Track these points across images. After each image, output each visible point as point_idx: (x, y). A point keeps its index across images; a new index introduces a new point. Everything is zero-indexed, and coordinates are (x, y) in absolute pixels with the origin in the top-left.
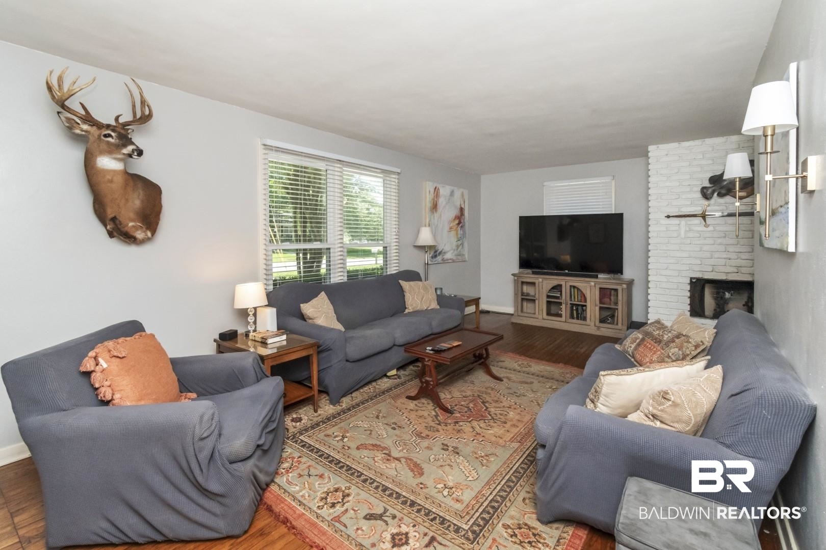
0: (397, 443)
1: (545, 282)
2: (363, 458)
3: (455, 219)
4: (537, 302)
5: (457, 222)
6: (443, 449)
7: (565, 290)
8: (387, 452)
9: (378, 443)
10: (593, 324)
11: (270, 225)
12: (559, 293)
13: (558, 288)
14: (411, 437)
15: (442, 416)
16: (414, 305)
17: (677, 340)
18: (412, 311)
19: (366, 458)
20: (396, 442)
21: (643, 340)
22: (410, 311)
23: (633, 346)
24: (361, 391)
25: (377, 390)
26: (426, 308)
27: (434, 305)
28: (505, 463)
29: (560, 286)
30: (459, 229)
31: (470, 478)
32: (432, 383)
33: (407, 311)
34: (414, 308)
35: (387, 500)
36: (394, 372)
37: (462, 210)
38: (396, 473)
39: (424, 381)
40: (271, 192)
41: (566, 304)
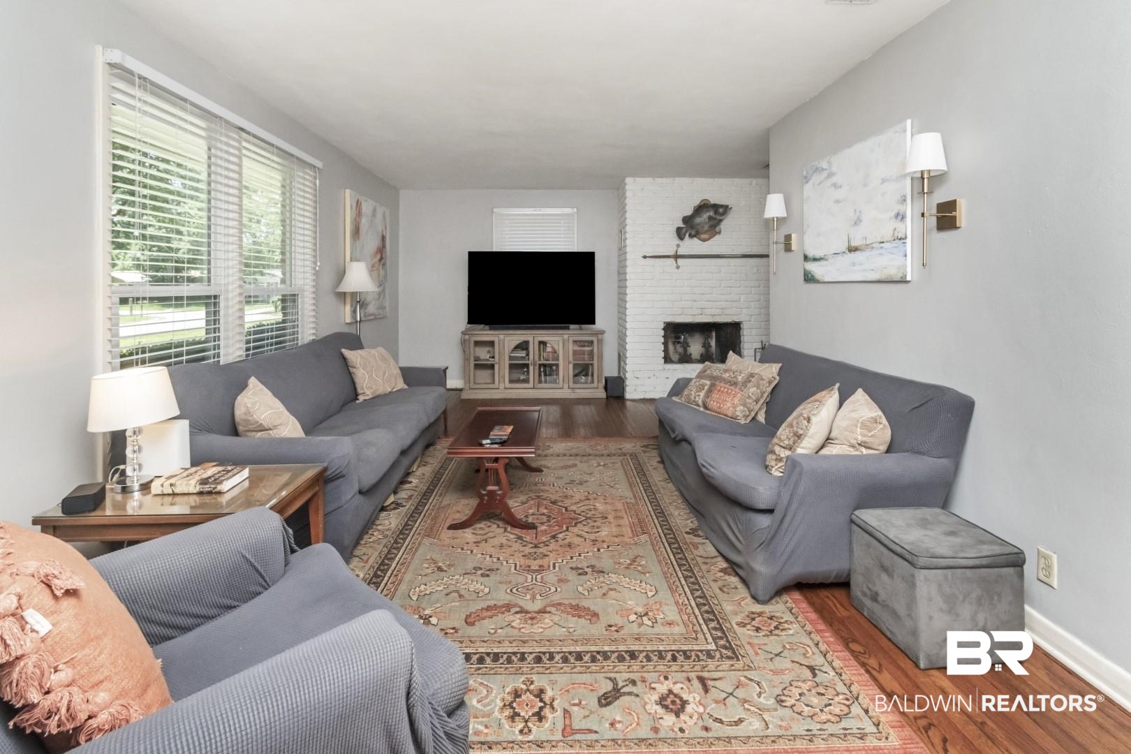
0: (514, 590)
1: (507, 339)
2: (495, 633)
3: (376, 253)
4: (496, 367)
5: (378, 257)
6: (580, 574)
7: (533, 348)
8: (518, 609)
9: (492, 603)
10: (566, 386)
11: (113, 243)
12: (524, 352)
13: (523, 346)
14: (524, 578)
15: (528, 536)
16: (374, 387)
17: (753, 380)
18: (371, 396)
19: (499, 631)
20: (511, 591)
21: (713, 385)
22: (367, 398)
23: (702, 394)
24: (363, 542)
25: (389, 533)
26: (390, 390)
27: (401, 385)
28: (660, 562)
29: (527, 343)
30: (381, 267)
31: (650, 594)
32: (500, 492)
33: (361, 398)
34: (373, 393)
35: (598, 668)
36: (392, 499)
37: (383, 238)
38: (564, 630)
39: (484, 492)
40: (116, 168)
41: (534, 365)
